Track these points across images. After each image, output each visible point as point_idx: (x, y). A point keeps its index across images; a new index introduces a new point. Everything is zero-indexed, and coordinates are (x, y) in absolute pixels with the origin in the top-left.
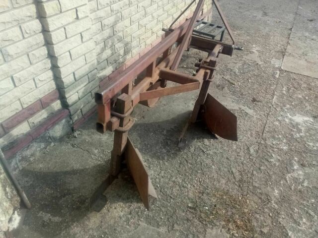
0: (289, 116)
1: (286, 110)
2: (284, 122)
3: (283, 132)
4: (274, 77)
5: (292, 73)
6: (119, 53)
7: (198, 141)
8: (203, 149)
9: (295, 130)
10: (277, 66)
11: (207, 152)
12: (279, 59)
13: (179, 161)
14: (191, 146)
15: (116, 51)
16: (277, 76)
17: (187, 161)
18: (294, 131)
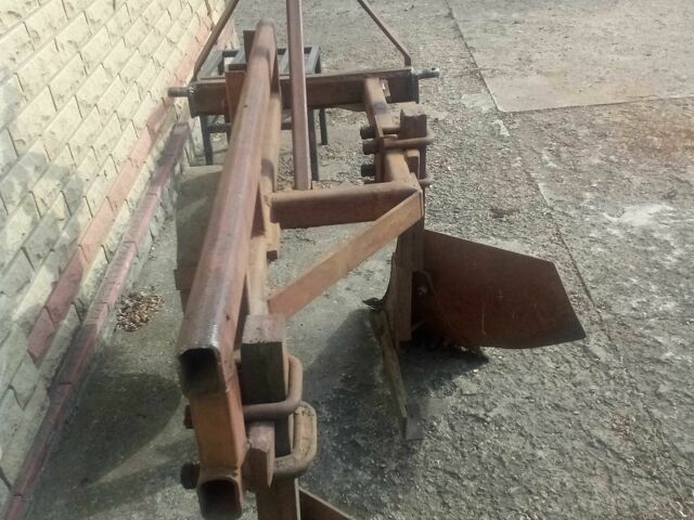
0: (610, 218)
1: (592, 207)
2: (614, 240)
3: (631, 267)
4: (501, 138)
5: (531, 112)
6: (53, 214)
7: (441, 393)
8: (473, 412)
9: (653, 248)
10: (485, 109)
11: (491, 414)
12: (478, 91)
13: (431, 489)
14: (434, 418)
15: (42, 210)
16: (505, 132)
17: (453, 474)
18: (653, 253)
